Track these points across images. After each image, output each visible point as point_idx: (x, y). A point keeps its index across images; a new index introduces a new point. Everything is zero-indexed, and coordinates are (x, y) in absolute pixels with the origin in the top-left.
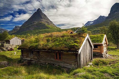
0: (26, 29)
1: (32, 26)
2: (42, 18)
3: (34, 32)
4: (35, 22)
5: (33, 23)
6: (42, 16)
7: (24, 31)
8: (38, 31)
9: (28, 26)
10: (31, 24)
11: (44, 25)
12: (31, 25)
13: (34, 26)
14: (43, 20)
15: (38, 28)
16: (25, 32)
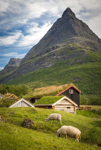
0: (36, 64)
1: (48, 56)
2: (76, 34)
3: (55, 72)
4: (57, 47)
5: (53, 48)
6: (76, 29)
7: (30, 71)
8: (65, 70)
9: (39, 58)
10: (47, 52)
11: (81, 53)
12: (46, 55)
13: (55, 57)
14: (79, 38)
15: (65, 62)
16: (31, 73)
